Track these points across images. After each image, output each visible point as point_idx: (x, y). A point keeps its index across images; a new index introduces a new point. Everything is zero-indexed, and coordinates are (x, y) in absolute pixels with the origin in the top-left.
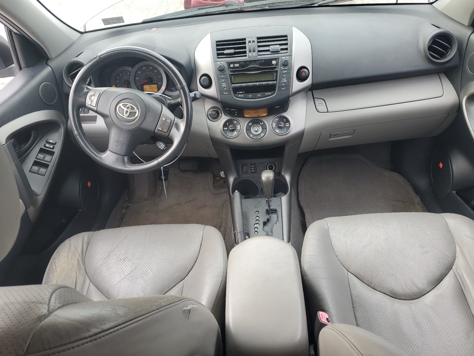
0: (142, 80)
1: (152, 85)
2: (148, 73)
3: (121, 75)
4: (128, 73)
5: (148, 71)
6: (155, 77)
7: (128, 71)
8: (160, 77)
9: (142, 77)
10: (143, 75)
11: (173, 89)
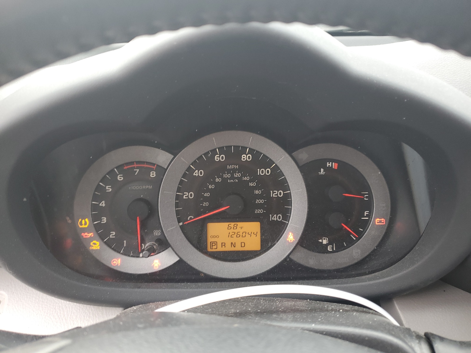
0: (206, 204)
1: (240, 224)
2: (232, 178)
3: (120, 178)
4: (153, 174)
5: (234, 171)
6: (257, 192)
7: (154, 164)
8: (280, 193)
9: (208, 190)
10: (214, 182)
11: (325, 242)
